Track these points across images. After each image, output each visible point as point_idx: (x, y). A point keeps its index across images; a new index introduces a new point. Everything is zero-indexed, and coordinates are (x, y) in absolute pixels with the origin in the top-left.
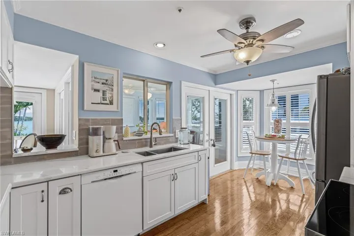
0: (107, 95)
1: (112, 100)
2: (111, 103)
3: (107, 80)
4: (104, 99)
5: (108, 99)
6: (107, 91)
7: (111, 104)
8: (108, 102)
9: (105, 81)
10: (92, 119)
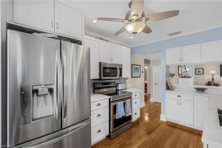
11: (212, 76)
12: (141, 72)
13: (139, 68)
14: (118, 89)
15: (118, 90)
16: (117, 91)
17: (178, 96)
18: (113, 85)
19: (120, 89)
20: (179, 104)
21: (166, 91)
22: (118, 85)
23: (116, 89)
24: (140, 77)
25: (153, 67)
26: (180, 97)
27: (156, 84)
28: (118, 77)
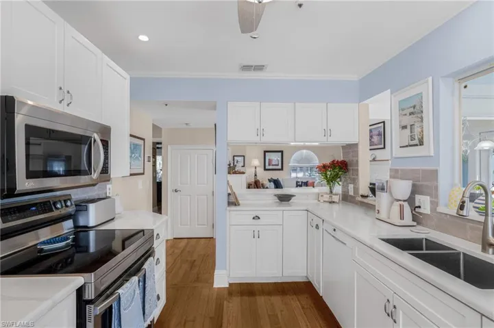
0: (416, 130)
1: (422, 138)
2: (421, 143)
3: (414, 107)
4: (412, 138)
5: (416, 138)
6: (416, 124)
7: (420, 145)
8: (416, 142)
9: (412, 110)
10: (402, 170)
11: (254, 169)
12: (146, 160)
13: (141, 145)
14: (82, 222)
15: (86, 229)
16: (82, 234)
17: (254, 218)
18: (64, 211)
19: (92, 223)
20: (256, 236)
21: (228, 208)
22: (86, 209)
23: (76, 227)
24: (143, 174)
25: (169, 147)
26: (259, 218)
27: (176, 191)
28: (95, 176)
